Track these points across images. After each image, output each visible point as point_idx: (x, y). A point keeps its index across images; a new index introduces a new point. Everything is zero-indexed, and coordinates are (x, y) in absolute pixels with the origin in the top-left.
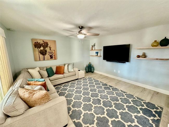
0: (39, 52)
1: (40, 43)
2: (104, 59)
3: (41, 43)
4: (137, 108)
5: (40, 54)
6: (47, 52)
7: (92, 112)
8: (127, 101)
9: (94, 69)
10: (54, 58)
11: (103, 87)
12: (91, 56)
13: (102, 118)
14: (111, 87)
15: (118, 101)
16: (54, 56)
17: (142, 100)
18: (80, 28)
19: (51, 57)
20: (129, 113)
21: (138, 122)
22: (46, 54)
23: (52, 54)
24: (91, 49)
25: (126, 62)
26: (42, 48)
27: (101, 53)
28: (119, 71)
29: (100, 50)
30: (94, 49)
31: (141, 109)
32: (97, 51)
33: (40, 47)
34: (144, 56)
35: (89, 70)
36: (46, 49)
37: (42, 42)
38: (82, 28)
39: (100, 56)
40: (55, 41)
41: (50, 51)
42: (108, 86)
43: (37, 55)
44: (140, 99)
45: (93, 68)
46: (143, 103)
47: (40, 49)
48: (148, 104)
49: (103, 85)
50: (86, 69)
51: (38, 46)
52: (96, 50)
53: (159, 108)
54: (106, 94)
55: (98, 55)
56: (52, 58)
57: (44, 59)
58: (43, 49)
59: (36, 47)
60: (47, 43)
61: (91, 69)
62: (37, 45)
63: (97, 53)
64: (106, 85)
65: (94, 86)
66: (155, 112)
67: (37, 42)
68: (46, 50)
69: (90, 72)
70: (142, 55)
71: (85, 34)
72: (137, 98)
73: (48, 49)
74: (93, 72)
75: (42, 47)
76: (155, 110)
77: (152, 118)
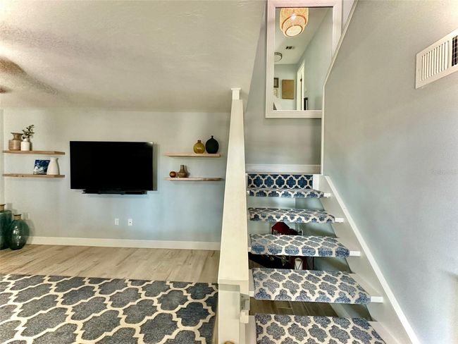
2: (74, 185)
4: (171, 317)
12: (11, 175)
17: (185, 284)
24: (11, 147)
25: (148, 192)
28: (130, 220)
29: (57, 153)
30: (25, 148)
31: (180, 313)
32: (42, 158)
34: (183, 174)
39: (58, 176)
44: (179, 284)
46: (185, 293)
48: (195, 290)
52: (37, 152)
55: (46, 170)
63: (45, 164)
64: (78, 281)
69: (4, 249)
70: (180, 172)
72: (175, 283)
74: (20, 246)
76: (207, 297)
77: (201, 324)
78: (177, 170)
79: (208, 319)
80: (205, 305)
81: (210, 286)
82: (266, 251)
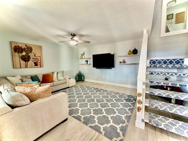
0: (20, 57)
1: (21, 47)
2: (94, 67)
3: (23, 48)
4: (122, 99)
5: (21, 60)
6: (30, 58)
7: (89, 107)
8: (115, 97)
9: (84, 78)
10: (39, 65)
11: (95, 90)
12: (81, 64)
13: (97, 109)
14: (102, 89)
15: (109, 97)
16: (40, 64)
17: (125, 95)
18: (72, 35)
19: (36, 64)
20: (116, 103)
21: (122, 106)
22: (29, 60)
23: (38, 60)
24: (81, 58)
25: (113, 68)
26: (24, 54)
27: (91, 61)
28: (107, 77)
29: (90, 58)
30: (83, 58)
31: (124, 99)
32: (87, 60)
33: (22, 52)
34: (124, 62)
35: (79, 79)
36: (30, 54)
37: (25, 46)
38: (74, 35)
39: (90, 64)
40: (40, 47)
41: (35, 57)
42: (99, 90)
43: (17, 62)
44: (123, 94)
45: (84, 76)
46: (125, 96)
47: (22, 54)
48: (129, 96)
49: (95, 89)
50: (76, 78)
51: (19, 50)
52: (86, 58)
53: (135, 97)
54: (98, 94)
55: (87, 63)
56: (37, 66)
57: (26, 67)
58: (26, 54)
59: (15, 52)
60: (31, 48)
61: (81, 78)
62: (17, 49)
63: (87, 61)
64: (97, 89)
65: (87, 91)
66: (133, 99)
67: (18, 46)
68: (30, 56)
69: (81, 81)
70: (123, 61)
71: (77, 41)
72: (122, 94)
73: (31, 55)
74: (83, 81)
75: (24, 52)
76: (133, 98)
77: (131, 102)
78: (122, 61)
79: (133, 102)
80: (132, 100)
81: (134, 96)
82: (155, 82)
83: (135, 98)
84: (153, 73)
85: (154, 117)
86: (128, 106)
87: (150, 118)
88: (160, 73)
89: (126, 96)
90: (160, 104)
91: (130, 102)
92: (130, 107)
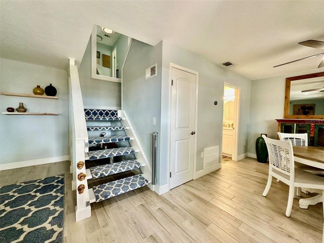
34: (22, 110)
70: (19, 108)
76: (56, 181)
77: (55, 190)
78: (15, 107)
79: (59, 188)
80: (56, 184)
81: (57, 176)
82: (94, 142)
83: (60, 179)
84: (90, 129)
85: (100, 189)
86: (52, 200)
87: (96, 194)
88: (98, 128)
89: (39, 182)
90: (104, 168)
91: (51, 191)
92: (56, 198)
